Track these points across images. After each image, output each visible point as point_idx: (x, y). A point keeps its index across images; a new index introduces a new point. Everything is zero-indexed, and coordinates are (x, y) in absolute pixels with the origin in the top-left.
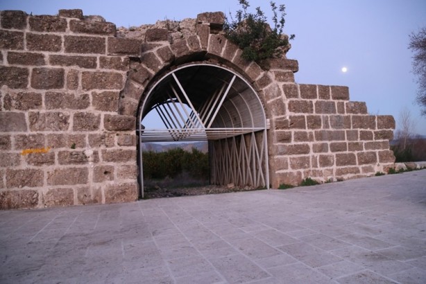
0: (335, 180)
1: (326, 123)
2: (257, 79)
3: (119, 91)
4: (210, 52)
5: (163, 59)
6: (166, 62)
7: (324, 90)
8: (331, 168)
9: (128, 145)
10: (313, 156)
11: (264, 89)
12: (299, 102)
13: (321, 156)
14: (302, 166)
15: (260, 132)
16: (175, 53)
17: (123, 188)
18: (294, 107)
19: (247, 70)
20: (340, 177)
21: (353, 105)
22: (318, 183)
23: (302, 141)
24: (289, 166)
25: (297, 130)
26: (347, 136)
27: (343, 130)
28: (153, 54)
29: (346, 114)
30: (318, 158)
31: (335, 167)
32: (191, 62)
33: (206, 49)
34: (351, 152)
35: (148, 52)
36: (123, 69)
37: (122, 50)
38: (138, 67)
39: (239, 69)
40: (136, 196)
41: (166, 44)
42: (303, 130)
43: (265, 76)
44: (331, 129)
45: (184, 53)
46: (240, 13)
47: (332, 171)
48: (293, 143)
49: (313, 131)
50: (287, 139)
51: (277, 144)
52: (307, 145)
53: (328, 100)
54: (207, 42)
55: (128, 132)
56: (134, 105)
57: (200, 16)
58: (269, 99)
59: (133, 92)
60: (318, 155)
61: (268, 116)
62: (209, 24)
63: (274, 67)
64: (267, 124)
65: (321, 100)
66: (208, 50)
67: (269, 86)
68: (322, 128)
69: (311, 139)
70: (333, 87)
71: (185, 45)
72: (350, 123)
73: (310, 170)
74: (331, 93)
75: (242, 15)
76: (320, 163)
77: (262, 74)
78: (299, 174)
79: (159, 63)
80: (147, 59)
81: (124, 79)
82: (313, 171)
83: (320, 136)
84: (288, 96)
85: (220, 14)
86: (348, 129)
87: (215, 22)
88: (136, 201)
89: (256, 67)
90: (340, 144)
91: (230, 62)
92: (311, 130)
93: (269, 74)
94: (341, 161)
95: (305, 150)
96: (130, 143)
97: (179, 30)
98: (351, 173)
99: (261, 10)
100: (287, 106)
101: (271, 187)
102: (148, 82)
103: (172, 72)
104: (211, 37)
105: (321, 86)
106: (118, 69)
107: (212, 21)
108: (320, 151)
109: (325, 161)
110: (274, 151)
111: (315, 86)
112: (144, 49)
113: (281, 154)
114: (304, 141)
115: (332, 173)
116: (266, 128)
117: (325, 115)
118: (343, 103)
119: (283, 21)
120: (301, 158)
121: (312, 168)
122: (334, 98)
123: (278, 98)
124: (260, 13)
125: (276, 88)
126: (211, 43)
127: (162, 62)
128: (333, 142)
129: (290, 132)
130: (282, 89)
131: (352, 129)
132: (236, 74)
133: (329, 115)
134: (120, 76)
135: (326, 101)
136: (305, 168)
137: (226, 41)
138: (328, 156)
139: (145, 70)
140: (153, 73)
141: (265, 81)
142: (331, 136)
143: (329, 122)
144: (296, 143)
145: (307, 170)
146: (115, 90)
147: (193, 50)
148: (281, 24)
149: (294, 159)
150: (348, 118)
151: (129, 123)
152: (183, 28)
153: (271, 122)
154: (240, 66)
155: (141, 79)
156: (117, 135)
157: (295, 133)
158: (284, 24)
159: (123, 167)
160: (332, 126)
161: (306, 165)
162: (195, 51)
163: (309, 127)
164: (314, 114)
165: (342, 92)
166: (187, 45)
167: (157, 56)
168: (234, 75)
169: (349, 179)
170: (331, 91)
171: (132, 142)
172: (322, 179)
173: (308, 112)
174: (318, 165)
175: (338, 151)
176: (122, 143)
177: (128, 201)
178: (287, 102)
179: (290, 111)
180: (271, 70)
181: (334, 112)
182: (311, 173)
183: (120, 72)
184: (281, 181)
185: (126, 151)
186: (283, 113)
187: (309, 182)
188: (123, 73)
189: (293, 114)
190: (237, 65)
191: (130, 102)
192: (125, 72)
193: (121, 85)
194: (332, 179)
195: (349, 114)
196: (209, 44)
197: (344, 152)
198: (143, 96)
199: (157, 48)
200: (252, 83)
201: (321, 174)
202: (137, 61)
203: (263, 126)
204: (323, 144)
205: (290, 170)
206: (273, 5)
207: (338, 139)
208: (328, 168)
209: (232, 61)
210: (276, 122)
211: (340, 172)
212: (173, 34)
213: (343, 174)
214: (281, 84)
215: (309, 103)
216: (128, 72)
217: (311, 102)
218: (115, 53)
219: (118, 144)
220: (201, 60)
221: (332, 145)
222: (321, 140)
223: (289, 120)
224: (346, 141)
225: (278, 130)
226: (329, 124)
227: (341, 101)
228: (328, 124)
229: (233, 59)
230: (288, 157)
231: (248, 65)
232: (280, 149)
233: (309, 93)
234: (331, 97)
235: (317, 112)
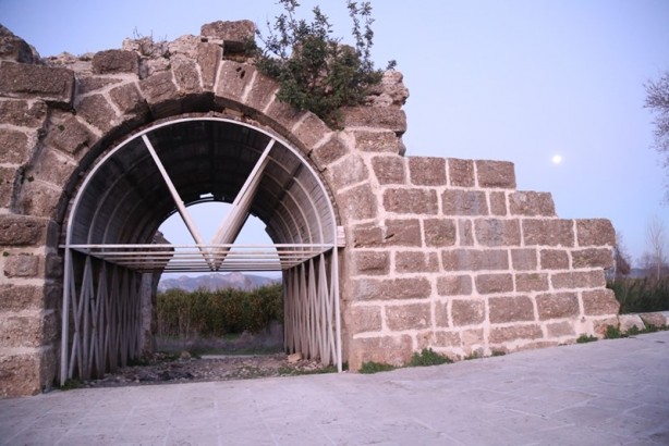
0: (488, 352)
1: (467, 233)
2: (317, 146)
3: (17, 166)
4: (220, 95)
5: (121, 108)
6: (128, 112)
7: (462, 169)
8: (479, 327)
9: (26, 276)
10: (438, 303)
11: (330, 166)
12: (406, 191)
13: (454, 301)
14: (412, 323)
15: (328, 254)
16: (147, 96)
17: (8, 366)
18: (395, 202)
19: (296, 128)
20: (498, 346)
21: (524, 199)
22: (448, 361)
23: (412, 271)
24: (384, 324)
25: (403, 249)
26: (514, 260)
27: (504, 248)
28: (103, 99)
29: (509, 217)
30: (449, 307)
31: (487, 326)
32: (181, 113)
33: (211, 88)
34: (522, 294)
35: (93, 93)
36: (28, 123)
37: (28, 86)
38: (68, 122)
39: (279, 126)
40: (35, 385)
41: (130, 79)
42: (415, 249)
43: (334, 140)
44: (477, 247)
45: (166, 97)
46: (281, 21)
47: (480, 332)
48: (393, 275)
49: (438, 251)
50: (380, 267)
51: (358, 278)
52: (424, 280)
53: (471, 189)
54: (215, 74)
55: (28, 250)
56: (53, 195)
57: (206, 29)
58: (341, 186)
59: (52, 170)
60: (448, 300)
61: (339, 224)
62: (221, 42)
63: (353, 123)
64: (338, 237)
65: (454, 188)
66: (215, 90)
67: (343, 159)
68: (457, 245)
69: (434, 266)
70: (480, 163)
71: (169, 81)
72: (519, 235)
73: (431, 333)
74: (476, 175)
75: (286, 23)
76: (455, 317)
77: (328, 136)
78: (407, 340)
79: (111, 115)
80: (94, 110)
81: (31, 143)
82: (438, 334)
83: (453, 261)
84: (384, 179)
85: (248, 24)
86: (514, 247)
87: (236, 38)
88: (36, 393)
89: (315, 121)
90: (498, 277)
91: (260, 113)
92: (432, 249)
93: (343, 136)
94: (502, 312)
95: (421, 290)
96: (31, 271)
97: (167, 55)
98: (523, 337)
99: (322, 13)
100: (380, 200)
101: (345, 367)
102: (85, 150)
103: (143, 133)
104: (224, 67)
105: (454, 162)
106: (18, 123)
107: (228, 37)
108: (454, 292)
109: (465, 314)
110: (349, 293)
111: (442, 161)
112: (79, 87)
113: (365, 298)
114: (419, 271)
115: (481, 339)
116: (335, 246)
117: (464, 218)
118: (503, 194)
119: (369, 35)
120: (410, 306)
121: (435, 329)
122: (484, 184)
123: (362, 183)
124: (321, 19)
125: (358, 165)
126: (221, 78)
127: (119, 113)
128: (484, 272)
129: (387, 254)
130: (370, 167)
131: (522, 246)
132: (275, 138)
133: (472, 218)
134: (23, 137)
135: (466, 190)
136: (420, 327)
137: (255, 73)
138: (472, 302)
139: (81, 127)
140: (98, 133)
141: (334, 150)
142: (478, 261)
143: (473, 232)
144: (400, 276)
145: (424, 331)
146: (8, 165)
147: (184, 91)
148: (365, 41)
149: (395, 308)
150: (514, 223)
151: (28, 231)
152: (176, 52)
153: (345, 231)
154: (281, 121)
155: (72, 144)
156: (6, 254)
157: (399, 255)
158: (373, 40)
159: (10, 322)
160: (479, 241)
161: (423, 322)
162: (188, 92)
163: (429, 243)
164: (440, 215)
165: (500, 174)
166: (174, 81)
167: (110, 101)
168: (270, 138)
169: (518, 349)
170: (476, 170)
171: (36, 270)
172: (460, 351)
173: (426, 212)
174: (450, 322)
175: (494, 291)
176: (13, 273)
177: (16, 395)
178: (379, 191)
179: (387, 210)
180: (348, 129)
181: (484, 211)
182: (434, 337)
183: (23, 129)
184: (365, 355)
185: (21, 289)
186: (372, 212)
187: (429, 359)
188: (31, 132)
189: (393, 216)
190: (273, 117)
191: (44, 190)
192: (34, 130)
193: (23, 156)
194: (481, 350)
195: (515, 216)
196: (218, 79)
197: (508, 294)
198: (76, 178)
199: (111, 87)
200: (308, 155)
201: (456, 340)
202: (68, 111)
203: (332, 241)
204: (460, 277)
205: (385, 332)
206: (352, 6)
207: (494, 266)
208: (473, 327)
209: (265, 111)
210: (355, 232)
211: (498, 336)
212: (150, 63)
213: (506, 339)
214: (368, 157)
215: (428, 194)
216: (40, 131)
217: (434, 192)
218: (14, 92)
219: (6, 274)
220: (204, 110)
221: (479, 280)
222: (456, 268)
223: (385, 229)
224: (512, 271)
225: (359, 249)
226: (474, 235)
227: (498, 190)
228: (470, 236)
229: (267, 107)
230: (381, 304)
231: (298, 120)
232: (363, 289)
233: (428, 174)
234: (477, 182)
235: (447, 212)
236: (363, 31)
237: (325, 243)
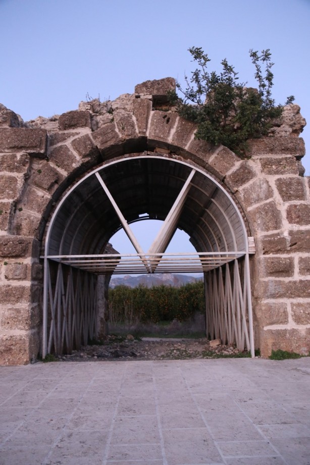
2: (229, 173)
3: (11, 201)
4: (152, 138)
5: (80, 154)
6: (85, 156)
9: (19, 279)
11: (241, 188)
12: (306, 206)
15: (241, 260)
16: (97, 143)
17: (9, 343)
18: (297, 215)
19: (211, 159)
24: (290, 319)
25: (305, 255)
28: (67, 148)
33: (145, 133)
35: (60, 144)
36: (18, 169)
37: (16, 144)
38: (43, 166)
39: (199, 158)
40: (25, 358)
41: (85, 131)
43: (243, 167)
45: (112, 143)
46: (196, 74)
48: (297, 277)
50: (286, 270)
51: (266, 279)
54: (147, 122)
55: (20, 260)
56: (35, 220)
57: (139, 88)
58: (251, 204)
59: (34, 202)
61: (250, 235)
62: (150, 97)
63: (258, 152)
64: (249, 246)
66: (147, 134)
67: (251, 182)
71: (113, 131)
75: (200, 76)
77: (238, 164)
79: (73, 159)
80: (60, 156)
81: (20, 184)
84: (286, 196)
85: (170, 81)
87: (161, 93)
88: (26, 363)
89: (227, 153)
91: (183, 150)
93: (250, 163)
96: (22, 276)
97: (111, 111)
99: (229, 64)
100: (284, 214)
101: (257, 353)
102: (56, 187)
103: (96, 171)
104: (154, 115)
106: (11, 170)
107: (155, 92)
110: (260, 291)
112: (51, 140)
113: (273, 296)
116: (247, 253)
119: (270, 77)
123: (268, 201)
124: (228, 68)
125: (264, 186)
126: (152, 124)
127: (78, 158)
129: (291, 259)
130: (274, 187)
132: (195, 168)
134: (14, 180)
137: (178, 118)
139: (53, 170)
140: (64, 173)
141: (244, 175)
144: (303, 278)
146: (5, 201)
147: (124, 137)
148: (266, 83)
149: (299, 305)
151: (19, 247)
152: (117, 108)
153: (255, 241)
154: (200, 155)
155: (47, 183)
156: (6, 264)
157: (301, 260)
158: (273, 81)
159: (9, 311)
162: (127, 138)
166: (117, 130)
167: (71, 149)
168: (192, 169)
171: (25, 274)
176: (10, 277)
177: (13, 364)
178: (283, 207)
179: (290, 222)
180: (254, 157)
183: (14, 174)
184: (274, 344)
185: (16, 288)
186: (277, 225)
188: (19, 176)
189: (296, 227)
190: (194, 153)
191: (29, 217)
192: (22, 175)
193: (15, 193)
196: (149, 125)
198: (51, 207)
199: (72, 139)
200: (223, 181)
202: (43, 159)
203: (244, 249)
205: (291, 325)
206: (254, 55)
209: (186, 148)
210: (263, 242)
212: (99, 118)
214: (273, 179)
216: (25, 175)
218: (8, 149)
219: (6, 277)
220: (139, 151)
223: (288, 238)
225: (267, 256)
229: (188, 145)
231: (213, 153)
232: (272, 289)
236: (264, 75)
237: (239, 251)
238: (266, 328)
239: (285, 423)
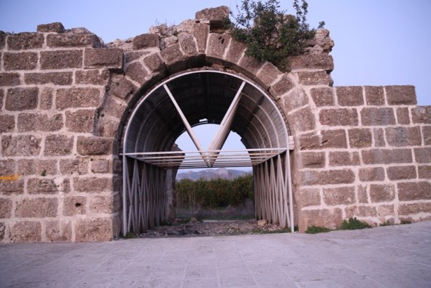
0: (397, 221)
1: (380, 138)
2: (273, 84)
3: (95, 108)
4: (209, 55)
5: (151, 69)
6: (155, 71)
7: (375, 94)
8: (391, 203)
9: (103, 172)
10: (360, 187)
11: (282, 97)
12: (335, 111)
13: (372, 186)
14: (342, 200)
15: (283, 155)
16: (165, 60)
17: (96, 224)
18: (327, 118)
19: (258, 73)
20: (405, 217)
21: (423, 111)
22: (370, 227)
23: (341, 165)
24: (322, 201)
25: (334, 150)
26: (416, 156)
27: (408, 147)
28: (140, 64)
29: (412, 125)
30: (368, 189)
31: (396, 203)
32: (186, 69)
33: (204, 51)
34: (423, 180)
35: (134, 62)
36: (100, 82)
37: (99, 61)
38: (121, 80)
39: (250, 73)
40: (110, 235)
41: (154, 50)
42: (343, 150)
43: (284, 79)
44: (388, 147)
45: (177, 60)
46: (246, 3)
47: (392, 208)
48: (327, 167)
49: (359, 151)
50: (319, 162)
51: (303, 170)
52: (350, 170)
53: (382, 107)
54: (206, 43)
55: (103, 157)
56: (115, 124)
57: (198, 15)
58: (290, 109)
59: (114, 109)
60: (367, 185)
61: (290, 134)
62: (208, 22)
63: (297, 66)
64: (289, 143)
65: (370, 107)
66: (206, 53)
67: (291, 91)
68: (373, 146)
69: (356, 161)
70: (388, 88)
71: (178, 50)
72: (420, 138)
73: (355, 207)
74: (385, 97)
75: (249, 5)
76: (372, 196)
77: (280, 77)
78: (339, 211)
79: (145, 74)
80: (135, 71)
81: (102, 94)
82: (360, 208)
83: (370, 158)
84: (319, 103)
85: (224, 9)
86: (417, 147)
87: (217, 18)
88: (111, 240)
89: (271, 68)
90: (405, 168)
91: (235, 65)
92: (355, 150)
93: (290, 76)
94: (408, 193)
95: (348, 177)
96: (105, 169)
97: (176, 34)
98: (425, 211)
100: (317, 117)
101: (296, 229)
102: (131, 96)
103: (164, 84)
104: (211, 37)
105: (369, 88)
106: (95, 83)
107: (212, 18)
108: (372, 179)
109: (380, 194)
110: (298, 180)
111: (360, 88)
112: (126, 58)
113: (309, 183)
114: (346, 165)
115: (392, 211)
116: (288, 149)
117: (378, 127)
118: (406, 109)
119: (305, 6)
120: (340, 189)
121: (358, 204)
122: (392, 103)
123: (304, 107)
125: (302, 94)
126: (210, 44)
127: (149, 72)
128: (393, 165)
129: (323, 154)
130: (309, 95)
131: (423, 145)
132: (245, 80)
133: (383, 127)
134: (97, 91)
135: (378, 107)
136: (348, 203)
137: (231, 39)
138: (384, 186)
139: (128, 82)
140: (138, 85)
141: (285, 86)
142: (388, 157)
143: (385, 137)
144: (333, 168)
145: (350, 206)
146: (90, 108)
147: (187, 55)
148: (302, 10)
149: (329, 190)
150: (416, 130)
151: (103, 146)
152: (181, 31)
153: (294, 139)
154: (249, 70)
155: (124, 93)
156: (92, 160)
157: (331, 154)
158: (308, 9)
159: (96, 199)
160: (389, 143)
161: (349, 199)
162: (189, 56)
163: (352, 145)
164: (360, 126)
165: (405, 95)
166: (181, 49)
167: (144, 65)
168: (242, 81)
169: (421, 220)
170: (385, 93)
171: (108, 168)
172: (376, 220)
173: (350, 124)
174: (369, 199)
175: (402, 178)
176: (96, 171)
177: (101, 240)
178: (316, 112)
179: (322, 124)
180: (293, 71)
181: (392, 122)
182: (357, 210)
183: (97, 86)
184: (309, 222)
185: (101, 180)
186: (312, 126)
187: (354, 225)
188: (101, 88)
189: (327, 128)
190: (244, 68)
191: (110, 121)
192: (103, 87)
193: (98, 102)
194: (392, 219)
195: (417, 125)
196: (207, 45)
197: (412, 180)
198: (127, 113)
199: (144, 57)
200: (268, 90)
201: (373, 212)
202: (121, 73)
203: (285, 146)
204: (376, 168)
205: (323, 206)
207: (401, 160)
208: (386, 203)
209: (238, 64)
210: (301, 140)
211: (404, 210)
212: (166, 40)
213: (412, 212)
214: (308, 89)
215: (351, 112)
216: (106, 87)
217: (355, 110)
218: (92, 65)
219: (93, 171)
220: (200, 66)
221: (390, 170)
222: (373, 163)
223: (321, 137)
224: (415, 164)
225: (304, 151)
226: (385, 139)
227: (403, 106)
228: (383, 139)
229: (240, 61)
230: (320, 188)
231: (260, 67)
232: (307, 178)
233: (351, 98)
234: (386, 102)
235: (364, 124)
236: (300, 4)
237: (281, 147)
238: (303, 209)
239: (318, 280)
